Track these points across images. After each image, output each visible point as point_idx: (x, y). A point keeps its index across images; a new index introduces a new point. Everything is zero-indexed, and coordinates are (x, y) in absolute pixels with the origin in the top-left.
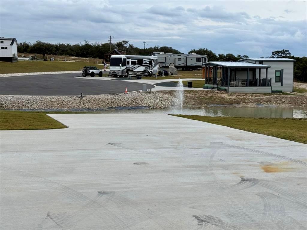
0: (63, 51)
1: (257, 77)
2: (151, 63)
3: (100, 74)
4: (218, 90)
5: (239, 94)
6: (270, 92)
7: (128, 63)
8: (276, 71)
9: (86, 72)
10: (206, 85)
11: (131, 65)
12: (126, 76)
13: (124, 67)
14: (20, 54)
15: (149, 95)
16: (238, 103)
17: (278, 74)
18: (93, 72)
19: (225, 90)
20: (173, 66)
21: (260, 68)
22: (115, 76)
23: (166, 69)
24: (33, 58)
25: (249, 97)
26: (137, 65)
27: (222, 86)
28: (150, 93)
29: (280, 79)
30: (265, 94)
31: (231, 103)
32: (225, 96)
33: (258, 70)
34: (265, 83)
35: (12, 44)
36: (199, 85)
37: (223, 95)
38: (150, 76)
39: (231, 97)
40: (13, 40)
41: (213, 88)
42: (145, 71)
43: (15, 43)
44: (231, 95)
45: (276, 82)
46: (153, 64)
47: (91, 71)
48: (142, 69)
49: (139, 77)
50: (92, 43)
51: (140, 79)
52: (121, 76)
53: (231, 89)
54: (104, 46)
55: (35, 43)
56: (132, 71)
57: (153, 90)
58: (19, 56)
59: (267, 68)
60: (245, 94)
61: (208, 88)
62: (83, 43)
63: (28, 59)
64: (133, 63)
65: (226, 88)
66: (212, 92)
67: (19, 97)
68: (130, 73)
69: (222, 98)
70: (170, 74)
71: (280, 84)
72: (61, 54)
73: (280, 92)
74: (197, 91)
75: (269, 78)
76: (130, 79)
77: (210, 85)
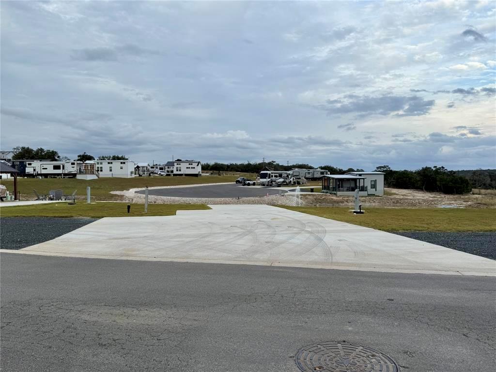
0: (232, 168)
1: (358, 185)
2: (288, 176)
3: (254, 184)
4: (330, 194)
5: (344, 196)
6: (367, 195)
7: (272, 176)
8: (371, 181)
9: (244, 182)
10: (323, 191)
11: (274, 178)
12: (271, 185)
13: (270, 179)
14: (203, 171)
15: (282, 197)
16: (342, 202)
17: (373, 183)
18: (249, 183)
19: (335, 194)
20: (303, 178)
21: (359, 179)
22: (264, 185)
23: (298, 180)
24: (212, 173)
25: (351, 198)
26: (278, 178)
27: (333, 191)
28: (283, 196)
29: (374, 186)
30: (362, 197)
31: (338, 202)
32: (334, 198)
33: (358, 180)
34: (363, 189)
35: (198, 165)
36: (318, 190)
37: (332, 197)
38: (287, 185)
39: (338, 199)
40: (199, 163)
41: (327, 192)
42: (284, 182)
43: (200, 164)
44: (338, 197)
45: (371, 188)
46: (290, 176)
47: (248, 182)
48: (281, 180)
49: (279, 186)
50: (252, 162)
51: (280, 187)
52: (267, 185)
53: (339, 193)
54: (260, 164)
55: (214, 163)
56: (275, 181)
57: (285, 194)
58: (202, 173)
59: (364, 179)
60: (348, 196)
61: (323, 192)
62: (246, 163)
63: (208, 174)
64: (275, 176)
65: (336, 192)
66: (325, 195)
67: (200, 199)
68: (273, 183)
69: (332, 199)
70: (301, 183)
71: (374, 189)
72: (231, 171)
73: (374, 195)
74: (315, 195)
75: (365, 186)
76: (273, 187)
77: (325, 191)
